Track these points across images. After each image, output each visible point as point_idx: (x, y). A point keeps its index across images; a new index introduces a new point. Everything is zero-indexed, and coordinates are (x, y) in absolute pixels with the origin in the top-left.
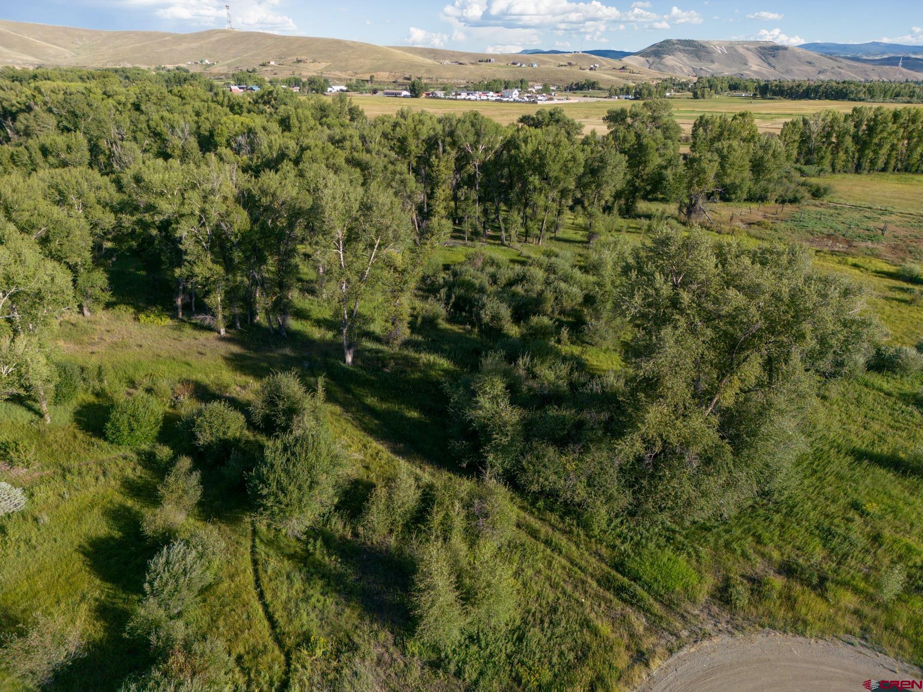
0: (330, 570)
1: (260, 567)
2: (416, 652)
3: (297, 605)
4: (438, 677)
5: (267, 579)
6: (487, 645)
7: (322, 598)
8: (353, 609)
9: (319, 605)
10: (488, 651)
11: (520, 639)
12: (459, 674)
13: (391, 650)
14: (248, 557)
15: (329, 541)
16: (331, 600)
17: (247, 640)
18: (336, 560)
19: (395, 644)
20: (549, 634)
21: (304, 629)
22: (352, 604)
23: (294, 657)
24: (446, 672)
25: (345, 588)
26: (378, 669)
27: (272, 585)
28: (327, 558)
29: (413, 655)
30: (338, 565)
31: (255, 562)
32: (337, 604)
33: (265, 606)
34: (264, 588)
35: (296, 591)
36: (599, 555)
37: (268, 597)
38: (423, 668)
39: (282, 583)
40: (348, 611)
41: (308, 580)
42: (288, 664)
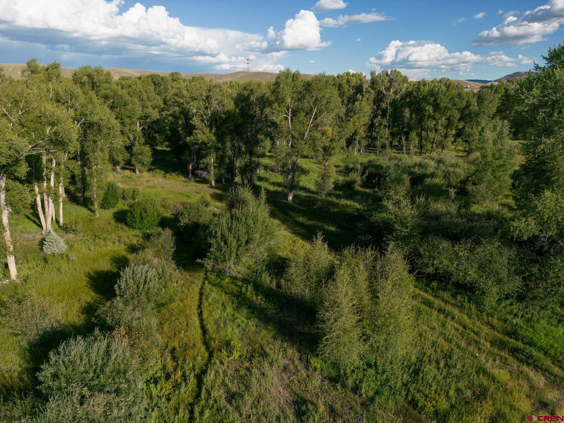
0: (256, 305)
1: (204, 297)
2: (318, 366)
3: (225, 323)
4: (336, 389)
5: (207, 304)
6: (384, 372)
7: (246, 321)
8: (269, 331)
9: (243, 325)
10: (385, 376)
11: (416, 372)
12: (356, 389)
13: (297, 362)
14: (197, 290)
15: (258, 287)
16: (253, 323)
17: (182, 339)
18: (261, 299)
19: (300, 359)
20: (444, 373)
21: (228, 338)
22: (269, 327)
23: (215, 355)
24: (344, 386)
25: (265, 317)
26: (283, 375)
27: (210, 308)
28: (254, 297)
29: (315, 369)
30: (262, 303)
31: (201, 294)
32: (257, 326)
33: (202, 320)
34: (203, 309)
35: (227, 314)
36: (491, 325)
37: (205, 315)
38: (322, 381)
39: (218, 308)
40: (264, 332)
41: (237, 309)
42: (209, 360)
